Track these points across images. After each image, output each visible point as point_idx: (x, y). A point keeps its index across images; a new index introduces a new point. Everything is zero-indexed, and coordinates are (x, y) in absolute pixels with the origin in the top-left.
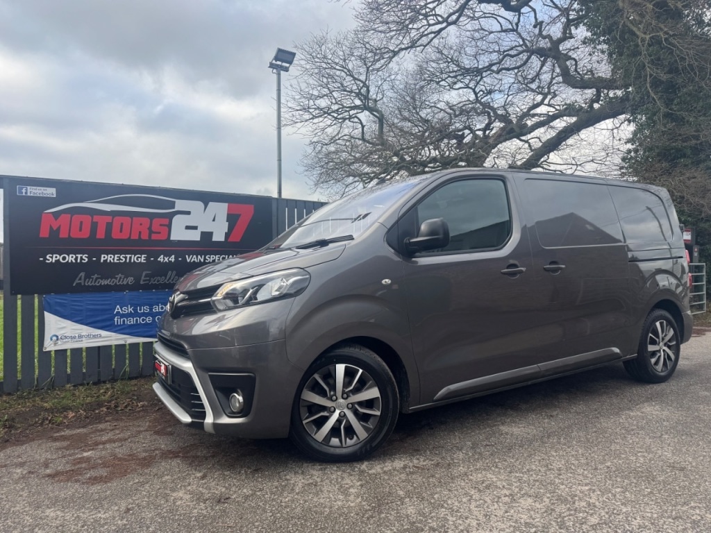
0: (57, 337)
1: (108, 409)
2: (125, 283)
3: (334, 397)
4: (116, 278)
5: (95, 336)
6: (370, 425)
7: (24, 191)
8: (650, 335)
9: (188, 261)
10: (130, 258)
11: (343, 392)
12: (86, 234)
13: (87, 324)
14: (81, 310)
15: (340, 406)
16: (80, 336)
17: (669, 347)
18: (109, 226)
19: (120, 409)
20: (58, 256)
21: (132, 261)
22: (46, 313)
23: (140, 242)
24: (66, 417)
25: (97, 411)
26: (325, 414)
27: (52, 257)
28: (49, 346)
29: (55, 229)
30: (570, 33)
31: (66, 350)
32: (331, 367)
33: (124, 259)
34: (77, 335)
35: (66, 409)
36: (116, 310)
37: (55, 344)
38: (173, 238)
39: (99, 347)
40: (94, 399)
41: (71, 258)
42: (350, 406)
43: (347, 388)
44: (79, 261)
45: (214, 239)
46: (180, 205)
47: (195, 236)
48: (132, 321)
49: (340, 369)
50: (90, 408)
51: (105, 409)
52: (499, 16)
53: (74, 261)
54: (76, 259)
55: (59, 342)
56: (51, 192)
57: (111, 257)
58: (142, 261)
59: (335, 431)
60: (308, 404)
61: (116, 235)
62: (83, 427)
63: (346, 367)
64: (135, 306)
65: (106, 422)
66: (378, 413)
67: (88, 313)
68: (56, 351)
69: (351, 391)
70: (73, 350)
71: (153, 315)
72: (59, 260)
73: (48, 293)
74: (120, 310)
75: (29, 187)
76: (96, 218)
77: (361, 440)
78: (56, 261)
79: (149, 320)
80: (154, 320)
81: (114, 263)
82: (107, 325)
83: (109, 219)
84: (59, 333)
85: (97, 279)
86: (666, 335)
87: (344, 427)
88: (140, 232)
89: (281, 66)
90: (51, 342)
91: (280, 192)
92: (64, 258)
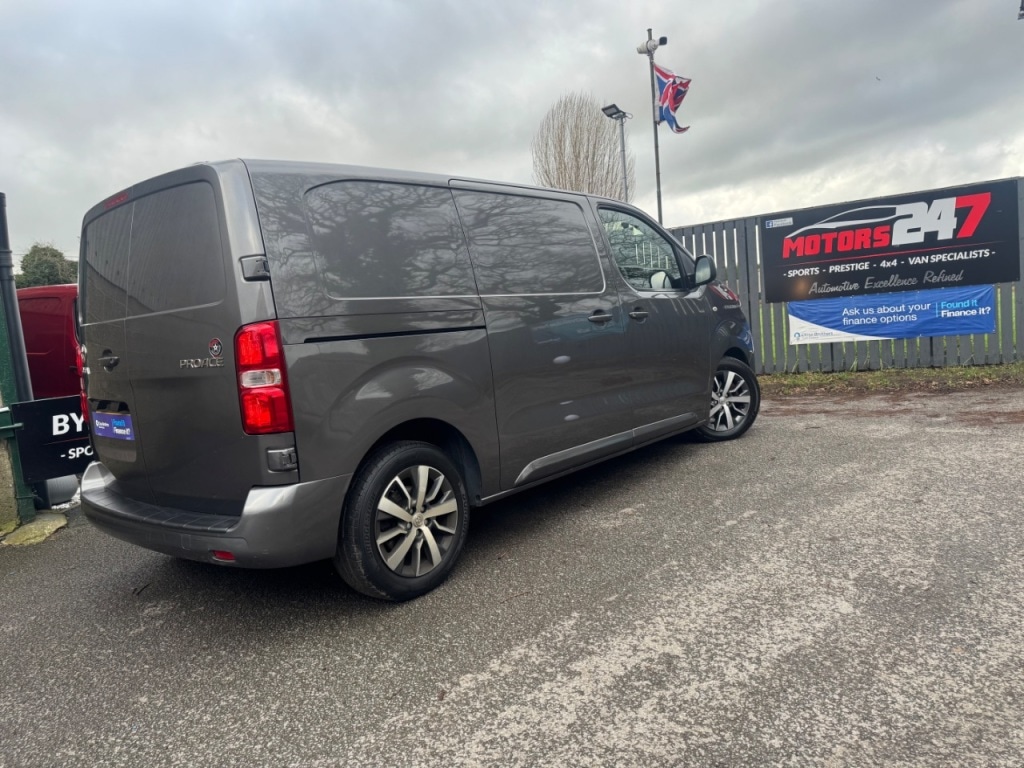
0: (799, 334)
2: (851, 289)
4: (843, 285)
5: (828, 334)
7: (771, 224)
9: (911, 263)
10: (855, 266)
12: (816, 250)
13: (821, 324)
14: (816, 313)
16: (817, 334)
18: (835, 241)
20: (797, 271)
21: (856, 269)
22: (791, 317)
23: (863, 251)
24: (794, 391)
27: (792, 273)
28: (794, 341)
29: (793, 250)
31: (806, 345)
33: (849, 268)
34: (814, 333)
36: (844, 313)
37: (798, 339)
38: (895, 242)
39: (832, 344)
40: (819, 382)
41: (806, 272)
44: (812, 273)
45: (940, 237)
46: (901, 210)
47: (919, 238)
48: (858, 322)
50: (813, 387)
53: (808, 274)
54: (810, 272)
55: (801, 338)
56: (789, 221)
57: (838, 268)
58: (866, 268)
61: (841, 248)
64: (860, 308)
67: (821, 316)
68: (799, 345)
70: (811, 345)
71: (878, 317)
72: (797, 274)
73: (791, 301)
74: (847, 312)
75: (773, 221)
76: (824, 236)
78: (795, 275)
79: (874, 320)
80: (879, 321)
81: (841, 272)
82: (840, 327)
84: (800, 331)
85: (827, 287)
88: (862, 243)
90: (795, 338)
92: (801, 273)
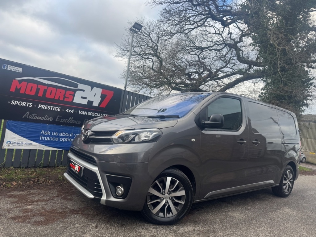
0: (10, 142)
1: (33, 182)
2: (48, 120)
3: (164, 193)
4: (44, 117)
5: (29, 144)
6: (179, 208)
7: (6, 67)
8: (285, 176)
9: (80, 113)
10: (53, 108)
11: (169, 191)
12: (33, 93)
13: (26, 138)
14: (25, 130)
15: (166, 198)
16: (22, 143)
17: (290, 182)
18: (45, 91)
19: (40, 183)
20: (18, 102)
21: (53, 110)
22: (6, 129)
23: (59, 101)
24: (12, 184)
25: (28, 183)
26: (159, 200)
27: (14, 102)
28: (5, 146)
29: (18, 88)
30: (242, 40)
31: (13, 149)
32: (164, 178)
33: (50, 108)
34: (20, 143)
35: (12, 180)
36: (42, 133)
37: (8, 146)
38: (74, 101)
39: (30, 150)
40: (26, 176)
41: (24, 104)
42: (171, 198)
43: (170, 189)
44: (27, 106)
45: (93, 105)
46: (80, 86)
47: (85, 102)
48: (48, 139)
49: (169, 179)
50: (24, 180)
51: (32, 182)
52: (215, 27)
53: (25, 106)
54: (26, 105)
55: (11, 145)
56: (20, 70)
57: (43, 106)
58: (58, 110)
59: (162, 210)
60: (151, 195)
61: (47, 96)
62: (23, 191)
63: (171, 179)
64: (51, 132)
65: (34, 189)
66: (183, 203)
67: (28, 132)
68: (8, 149)
69: (172, 191)
70: (17, 150)
71: (59, 137)
72: (18, 104)
73: (9, 119)
74: (44, 133)
75: (9, 66)
76: (40, 86)
77: (174, 215)
78: (16, 104)
79: (57, 139)
80: (59, 140)
81: (45, 109)
82: (36, 139)
83: (46, 87)
84: (12, 140)
85: (35, 116)
86: (290, 177)
87: (167, 208)
88: (59, 96)
89: (135, 31)
90: (7, 144)
91: (125, 88)
92: (20, 103)
